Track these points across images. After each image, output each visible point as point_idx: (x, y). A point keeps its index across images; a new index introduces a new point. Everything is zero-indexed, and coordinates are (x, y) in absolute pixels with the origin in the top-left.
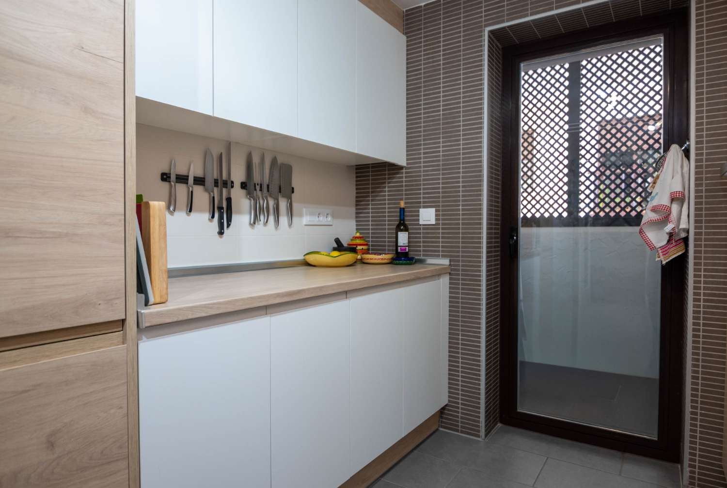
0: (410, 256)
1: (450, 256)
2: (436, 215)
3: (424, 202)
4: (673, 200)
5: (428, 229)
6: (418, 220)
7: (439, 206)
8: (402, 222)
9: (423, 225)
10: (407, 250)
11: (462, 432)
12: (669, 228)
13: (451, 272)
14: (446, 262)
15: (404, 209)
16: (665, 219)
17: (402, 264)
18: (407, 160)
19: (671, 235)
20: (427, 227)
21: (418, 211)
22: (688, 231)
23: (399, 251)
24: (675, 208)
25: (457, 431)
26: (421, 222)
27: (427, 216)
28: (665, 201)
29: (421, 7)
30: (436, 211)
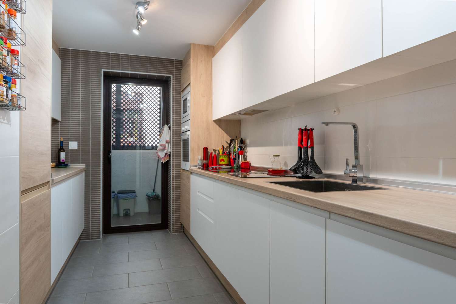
0: (66, 164)
1: (86, 163)
2: (78, 145)
3: (71, 139)
4: (166, 143)
5: (72, 151)
6: (68, 147)
7: (79, 141)
8: (62, 148)
9: (71, 149)
10: (65, 161)
11: (91, 239)
12: (166, 151)
13: (86, 171)
14: (83, 166)
15: (62, 142)
16: (164, 149)
17: (63, 167)
18: (62, 118)
19: (166, 154)
20: (73, 150)
21: (68, 143)
22: (170, 152)
23: (61, 161)
24: (167, 145)
25: (89, 239)
26: (70, 148)
27: (73, 145)
28: (164, 143)
29: (70, 49)
30: (78, 143)
